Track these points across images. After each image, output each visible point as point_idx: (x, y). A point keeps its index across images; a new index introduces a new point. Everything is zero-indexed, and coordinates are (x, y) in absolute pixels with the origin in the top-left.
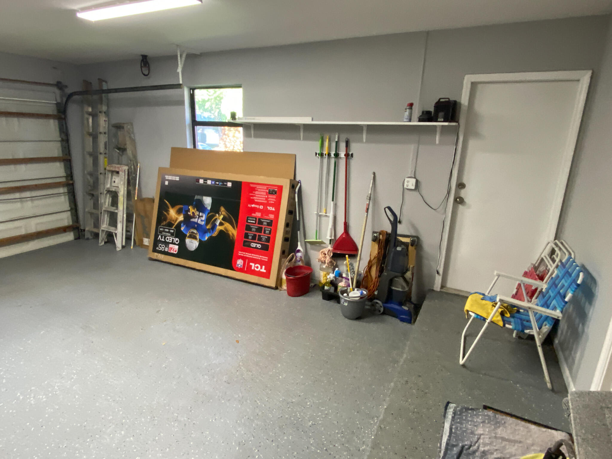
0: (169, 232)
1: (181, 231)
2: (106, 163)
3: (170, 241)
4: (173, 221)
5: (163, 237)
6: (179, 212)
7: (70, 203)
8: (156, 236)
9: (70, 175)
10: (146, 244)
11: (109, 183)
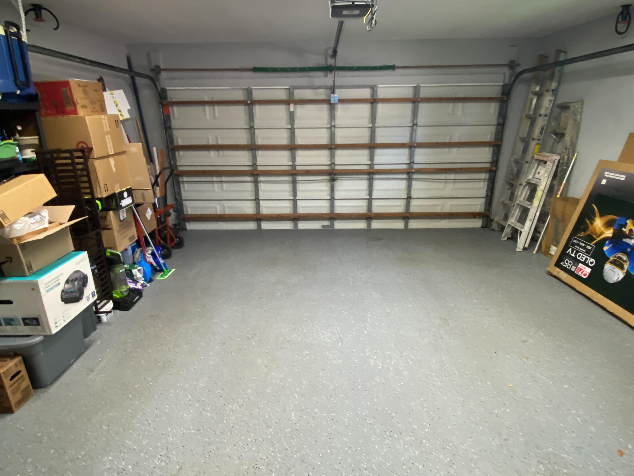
0: (584, 248)
1: (603, 250)
2: (536, 150)
3: (581, 260)
4: (596, 234)
5: (575, 251)
6: (608, 225)
7: (487, 191)
8: (566, 247)
9: (495, 162)
10: (553, 253)
11: (533, 173)
